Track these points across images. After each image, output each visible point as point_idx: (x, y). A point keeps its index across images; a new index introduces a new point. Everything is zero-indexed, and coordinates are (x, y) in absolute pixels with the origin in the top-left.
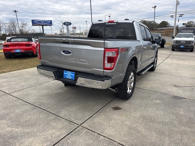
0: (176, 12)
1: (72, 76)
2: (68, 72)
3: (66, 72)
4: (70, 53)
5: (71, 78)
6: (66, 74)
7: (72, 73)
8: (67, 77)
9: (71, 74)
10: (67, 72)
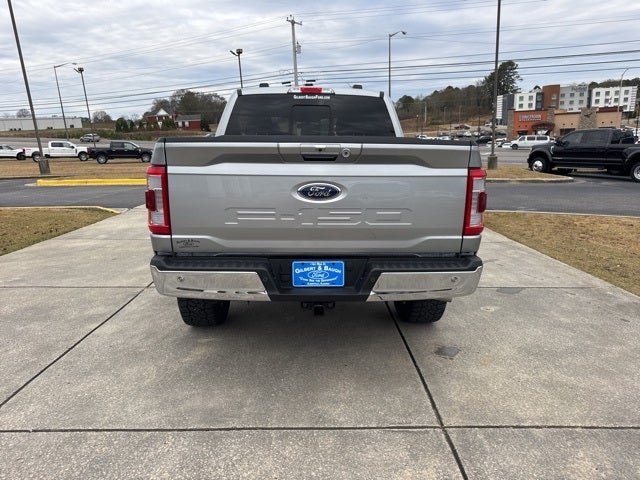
0: (296, 73)
1: (332, 275)
2: (313, 263)
3: (303, 266)
4: (334, 193)
5: (328, 285)
6: (304, 275)
7: (333, 266)
8: (309, 285)
9: (326, 268)
10: (310, 266)
